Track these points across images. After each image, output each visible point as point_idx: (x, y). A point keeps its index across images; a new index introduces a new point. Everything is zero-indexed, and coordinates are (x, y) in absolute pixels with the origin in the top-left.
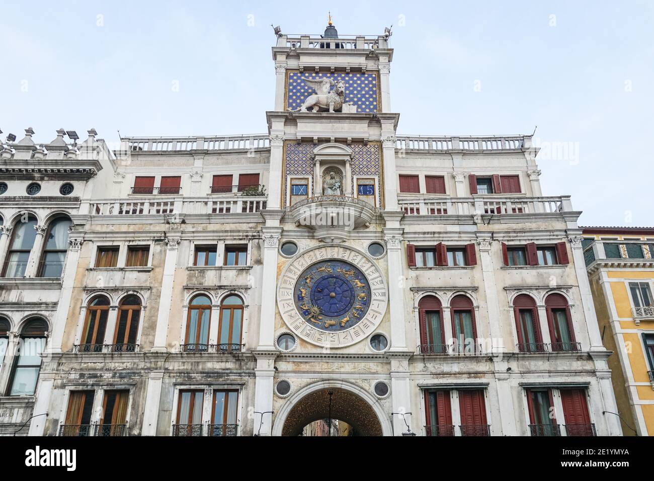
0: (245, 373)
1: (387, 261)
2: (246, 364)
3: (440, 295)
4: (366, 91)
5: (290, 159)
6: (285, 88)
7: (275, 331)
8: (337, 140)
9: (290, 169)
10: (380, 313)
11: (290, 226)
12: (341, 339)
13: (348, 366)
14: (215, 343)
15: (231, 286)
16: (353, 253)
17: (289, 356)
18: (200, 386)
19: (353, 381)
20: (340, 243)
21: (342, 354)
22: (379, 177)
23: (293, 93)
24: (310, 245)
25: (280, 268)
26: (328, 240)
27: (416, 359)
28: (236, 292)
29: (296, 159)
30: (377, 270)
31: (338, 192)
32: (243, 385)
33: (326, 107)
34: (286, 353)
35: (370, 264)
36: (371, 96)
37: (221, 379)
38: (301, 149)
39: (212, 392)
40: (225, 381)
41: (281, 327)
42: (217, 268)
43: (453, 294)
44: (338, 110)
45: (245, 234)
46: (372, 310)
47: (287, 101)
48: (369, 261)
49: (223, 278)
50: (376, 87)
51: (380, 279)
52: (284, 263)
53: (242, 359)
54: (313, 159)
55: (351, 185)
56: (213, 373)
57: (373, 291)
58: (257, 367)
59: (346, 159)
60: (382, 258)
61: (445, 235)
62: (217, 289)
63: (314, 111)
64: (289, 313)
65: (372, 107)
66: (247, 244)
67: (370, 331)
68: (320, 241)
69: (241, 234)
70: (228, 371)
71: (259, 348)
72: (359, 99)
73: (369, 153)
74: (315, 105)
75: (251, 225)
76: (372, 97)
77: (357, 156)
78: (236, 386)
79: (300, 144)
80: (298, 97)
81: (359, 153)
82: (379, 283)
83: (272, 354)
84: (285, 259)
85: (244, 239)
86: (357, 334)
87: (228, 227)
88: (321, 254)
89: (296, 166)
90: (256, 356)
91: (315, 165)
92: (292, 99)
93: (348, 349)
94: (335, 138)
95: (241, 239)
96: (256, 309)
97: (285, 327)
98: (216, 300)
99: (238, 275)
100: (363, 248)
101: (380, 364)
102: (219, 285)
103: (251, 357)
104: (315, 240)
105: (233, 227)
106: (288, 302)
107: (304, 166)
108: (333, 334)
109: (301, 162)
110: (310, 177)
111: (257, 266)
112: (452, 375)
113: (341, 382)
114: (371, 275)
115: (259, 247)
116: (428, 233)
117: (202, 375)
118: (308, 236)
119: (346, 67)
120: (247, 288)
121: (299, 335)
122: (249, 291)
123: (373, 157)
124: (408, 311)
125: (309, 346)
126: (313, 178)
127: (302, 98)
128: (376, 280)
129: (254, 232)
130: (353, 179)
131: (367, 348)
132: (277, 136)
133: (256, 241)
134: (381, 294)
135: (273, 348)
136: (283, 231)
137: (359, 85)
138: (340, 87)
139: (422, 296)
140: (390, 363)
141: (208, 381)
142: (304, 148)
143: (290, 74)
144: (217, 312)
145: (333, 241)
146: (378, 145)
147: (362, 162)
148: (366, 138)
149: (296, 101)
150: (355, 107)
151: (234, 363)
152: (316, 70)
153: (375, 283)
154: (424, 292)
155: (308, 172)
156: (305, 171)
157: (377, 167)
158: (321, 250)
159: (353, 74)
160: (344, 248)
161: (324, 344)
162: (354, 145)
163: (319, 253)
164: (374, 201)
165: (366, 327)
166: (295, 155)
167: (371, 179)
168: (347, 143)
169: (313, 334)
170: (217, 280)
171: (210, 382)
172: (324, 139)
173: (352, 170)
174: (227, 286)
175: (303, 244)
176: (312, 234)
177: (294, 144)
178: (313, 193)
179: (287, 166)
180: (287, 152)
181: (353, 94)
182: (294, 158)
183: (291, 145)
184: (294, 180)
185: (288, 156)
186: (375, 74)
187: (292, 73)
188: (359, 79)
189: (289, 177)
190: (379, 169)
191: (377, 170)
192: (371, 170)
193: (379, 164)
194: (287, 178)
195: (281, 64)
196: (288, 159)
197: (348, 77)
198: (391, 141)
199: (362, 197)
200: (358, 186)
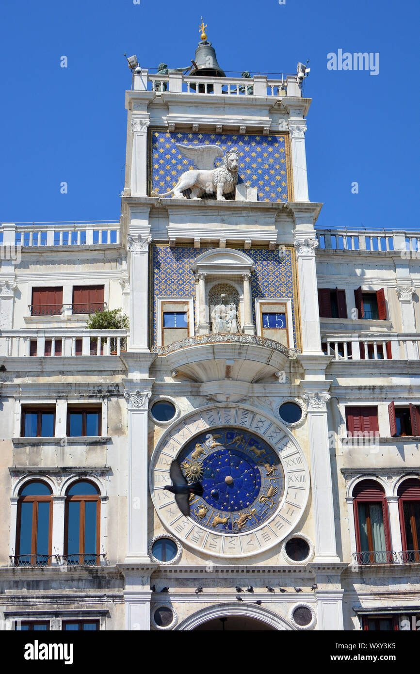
0: (108, 596)
1: (308, 430)
2: (109, 583)
3: (383, 480)
4: (270, 165)
5: (160, 271)
6: (147, 156)
8: (229, 244)
9: (160, 287)
10: (299, 507)
11: (164, 377)
12: (245, 546)
13: (255, 584)
14: (61, 553)
15: (80, 468)
16: (257, 417)
17: (171, 571)
18: (42, 616)
20: (238, 402)
22: (292, 300)
23: (160, 165)
25: (151, 440)
26: (220, 399)
28: (88, 477)
30: (292, 442)
31: (234, 325)
32: (104, 613)
34: (166, 568)
35: (282, 434)
36: (278, 172)
37: (73, 606)
39: (61, 625)
40: (78, 608)
41: (157, 529)
42: (58, 440)
43: (402, 478)
45: (96, 389)
46: (286, 502)
47: (150, 177)
48: (281, 429)
49: (67, 456)
50: (284, 158)
51: (297, 456)
52: (157, 432)
53: (103, 576)
54: (195, 272)
55: (252, 313)
57: (287, 474)
58: (126, 587)
59: (245, 273)
60: (300, 425)
61: (389, 391)
62: (59, 472)
63: (194, 195)
64: (168, 508)
66: (101, 404)
67: (284, 533)
68: (208, 399)
69: (91, 389)
71: (127, 561)
72: (261, 177)
73: (276, 263)
74: (194, 186)
76: (280, 174)
77: (260, 268)
78: (95, 615)
79: (174, 248)
80: (168, 172)
81: (262, 263)
82: (295, 461)
83: (147, 569)
84: (158, 427)
85: (96, 396)
86: (266, 538)
87: (70, 378)
88: (211, 419)
89: (169, 282)
90: (122, 572)
91: (197, 281)
92: (159, 174)
93: (254, 560)
94: (227, 240)
95: (91, 397)
96: (119, 502)
97: (162, 528)
98: (59, 490)
99: (89, 450)
101: (301, 580)
102: (62, 466)
103: (116, 573)
104: (201, 398)
107: (181, 282)
108: (231, 537)
109: (175, 276)
110: (191, 302)
111: (117, 437)
112: (401, 595)
113: (245, 607)
114: (284, 451)
118: (191, 392)
119: (239, 126)
120: (105, 471)
121: (183, 539)
122: (109, 475)
124: (337, 503)
125: (198, 556)
126: (195, 302)
127: (174, 173)
128: (292, 458)
129: (111, 386)
130: (253, 303)
131: (282, 559)
132: (140, 237)
133: (114, 399)
134: (299, 479)
135: (147, 561)
136: (154, 384)
138: (233, 160)
139: (358, 481)
140: (314, 579)
141: (54, 608)
142: (180, 254)
143: (153, 134)
144: (61, 507)
145: (229, 400)
146: (290, 251)
147: (267, 277)
148: (273, 241)
149: (165, 177)
150: (254, 191)
151: (91, 582)
152: (194, 130)
153: (290, 462)
154: (361, 475)
155: (187, 292)
156: (182, 290)
157: (289, 285)
158: (210, 413)
159: (250, 137)
160: (244, 409)
161: (219, 552)
162: (255, 250)
163: (208, 417)
164: (286, 338)
165: (279, 528)
166: (166, 266)
167: (281, 304)
168: (244, 247)
169: (203, 537)
170: (59, 458)
171: (58, 610)
172: (209, 241)
173: (252, 289)
174: (74, 468)
175: (184, 404)
176: (196, 389)
177: (164, 247)
178: (195, 324)
179: (154, 282)
180: (154, 260)
181: (251, 168)
182: (165, 269)
183: (160, 250)
184: (167, 305)
185: (157, 267)
186: (283, 137)
187: (157, 132)
188: (259, 144)
189: (159, 301)
190: (292, 289)
191: (289, 290)
192: (280, 289)
193: (292, 280)
194: (156, 301)
195: (140, 119)
196: (156, 271)
197: (243, 141)
198: (310, 246)
199: (268, 332)
200: (263, 314)
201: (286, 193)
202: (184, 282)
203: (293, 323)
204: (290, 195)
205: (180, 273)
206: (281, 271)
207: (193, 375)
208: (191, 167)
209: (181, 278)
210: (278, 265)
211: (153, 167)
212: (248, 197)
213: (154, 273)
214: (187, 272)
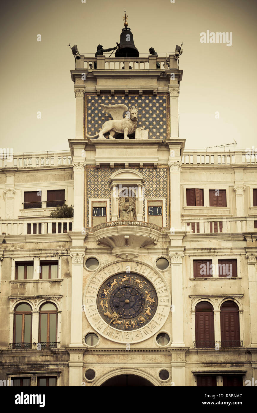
0: (61, 364)
1: (171, 274)
2: (61, 357)
3: (213, 302)
4: (157, 115)
5: (91, 183)
6: (84, 112)
7: (83, 331)
8: (131, 165)
9: (91, 193)
10: (164, 316)
11: (92, 245)
12: (134, 337)
13: (139, 358)
14: (37, 341)
15: (46, 296)
16: (144, 267)
17: (94, 351)
18: (27, 375)
19: (143, 369)
20: (133, 258)
21: (134, 349)
22: (166, 199)
23: (92, 117)
24: (109, 261)
25: (85, 280)
26: (123, 257)
27: (192, 352)
28: (51, 301)
29: (96, 183)
30: (162, 281)
31: (131, 214)
32: (59, 373)
34: (92, 349)
35: (157, 276)
36: (161, 119)
37: (43, 369)
38: (99, 173)
39: (36, 379)
40: (46, 370)
41: (87, 328)
42: (35, 281)
43: (223, 300)
44: (132, 136)
45: (55, 252)
46: (158, 313)
47: (86, 125)
48: (157, 274)
49: (40, 290)
50: (166, 110)
51: (165, 288)
52: (88, 276)
53: (58, 354)
54: (111, 183)
55: (143, 207)
56: (36, 365)
57: (159, 298)
58: (70, 360)
59: (139, 183)
60: (167, 271)
61: (219, 251)
62: (35, 298)
64: (94, 317)
65: (162, 130)
66: (58, 260)
67: (156, 330)
68: (117, 257)
69: (53, 252)
70: (48, 363)
71: (71, 346)
72: (151, 123)
73: (158, 177)
74: (112, 130)
75: (60, 244)
76: (162, 121)
77: (148, 180)
78: (54, 374)
79: (99, 169)
80: (96, 122)
81: (149, 177)
82: (164, 291)
83: (81, 350)
84: (88, 273)
85: (55, 256)
86: (146, 333)
87: (41, 246)
88: (118, 268)
89: (96, 189)
90: (68, 351)
91: (112, 188)
92: (91, 123)
93: (139, 344)
94: (129, 163)
95: (52, 256)
96: (68, 314)
97: (90, 328)
98: (35, 308)
99: (52, 286)
100: (152, 262)
101: (164, 356)
102: (37, 295)
103: (65, 352)
104: (113, 256)
105: (46, 245)
106: (92, 308)
107: (103, 189)
108: (127, 333)
109: (100, 186)
110: (108, 200)
111: (66, 278)
112: (219, 365)
113: (134, 370)
114: (158, 285)
115: (67, 263)
116: (205, 249)
117: (28, 366)
118: (108, 253)
119: (139, 90)
120: (60, 297)
121: (101, 334)
122: (62, 300)
123: (162, 180)
124: (186, 314)
125: (109, 343)
126: (110, 201)
128: (162, 289)
129: (63, 250)
130: (144, 201)
131: (154, 344)
132: (79, 163)
133: (65, 257)
134: (165, 301)
135: (81, 345)
136: (87, 249)
137: (151, 108)
139: (198, 302)
140: (171, 355)
141: (33, 371)
142: (103, 172)
143: (88, 97)
144: (36, 317)
145: (128, 257)
146: (166, 169)
147: (152, 185)
148: (156, 163)
149: (95, 125)
150: (147, 132)
151: (52, 357)
152: (112, 93)
153: (161, 292)
154: (200, 298)
155: (106, 196)
156: (104, 194)
157: (165, 189)
158: (117, 265)
159: (145, 97)
160: (136, 262)
161: (121, 341)
162: (146, 169)
163: (117, 267)
164: (161, 221)
165: (153, 327)
166: (95, 180)
167: (160, 201)
168: (139, 167)
169: (112, 332)
170: (35, 291)
171: (35, 371)
172: (120, 164)
174: (43, 296)
175: (103, 260)
176: (110, 251)
177: (93, 169)
178: (110, 214)
179: (88, 190)
180: (88, 177)
181: (145, 117)
182: (94, 182)
183: (91, 170)
184: (95, 203)
185: (89, 181)
186: (166, 96)
187: (90, 96)
188: (151, 101)
189: (90, 201)
190: (166, 192)
191: (165, 192)
192: (160, 192)
193: (166, 187)
194: (88, 201)
195: (80, 88)
196: (89, 183)
197: (141, 99)
198: (177, 166)
199: (152, 218)
200: (149, 207)
201: (166, 133)
203: (166, 212)
204: (168, 134)
206: (161, 181)
207: (108, 244)
208: (110, 118)
209: (103, 187)
210: (159, 178)
211: (88, 119)
212: (142, 136)
213: (88, 184)
214: (106, 183)
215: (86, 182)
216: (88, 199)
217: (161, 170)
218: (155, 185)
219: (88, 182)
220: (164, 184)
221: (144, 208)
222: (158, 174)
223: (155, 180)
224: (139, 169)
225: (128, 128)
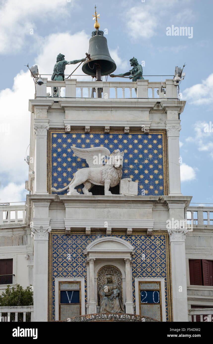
4: (149, 160)
5: (58, 255)
6: (48, 156)
8: (114, 232)
9: (57, 269)
22: (165, 279)
23: (58, 163)
29: (65, 255)
31: (117, 302)
33: (100, 184)
36: (156, 167)
38: (70, 242)
44: (115, 190)
47: (50, 175)
50: (162, 154)
54: (86, 257)
55: (132, 291)
59: (127, 257)
63: (86, 190)
65: (157, 182)
72: (141, 172)
73: (153, 247)
74: (87, 181)
76: (157, 169)
77: (139, 252)
79: (69, 235)
80: (65, 169)
81: (141, 247)
89: (65, 265)
91: (88, 264)
92: (57, 171)
94: (112, 228)
107: (75, 265)
110: (82, 280)
119: (124, 127)
123: (158, 252)
126: (86, 281)
130: (134, 282)
132: (41, 227)
137: (141, 151)
142: (74, 240)
143: (52, 135)
146: (164, 236)
148: (151, 229)
149: (62, 174)
150: (136, 184)
152: (86, 131)
155: (80, 274)
156: (76, 272)
157: (163, 266)
159: (133, 135)
162: (135, 236)
164: (160, 312)
166: (63, 251)
167: (156, 282)
168: (126, 234)
172: (98, 229)
173: (133, 270)
177: (61, 235)
178: (86, 301)
179: (53, 265)
180: (53, 246)
181: (133, 164)
182: (62, 254)
183: (58, 237)
184: (63, 285)
185: (55, 252)
186: (161, 135)
187: (56, 133)
188: (140, 142)
189: (57, 280)
190: (166, 269)
191: (163, 270)
192: (156, 270)
193: (165, 262)
194: (54, 281)
195: (42, 124)
196: (55, 255)
197: (127, 139)
198: (181, 233)
199: (146, 307)
200: (141, 291)
201: (163, 186)
202: (77, 265)
203: (166, 299)
204: (165, 187)
205: (74, 257)
206: (157, 254)
208: (84, 165)
209: (75, 262)
210: (155, 249)
211: (52, 165)
212: (130, 190)
213: (53, 257)
214: (79, 256)
215: (51, 255)
216: (53, 279)
217: (158, 238)
218: (149, 259)
219: (53, 254)
220: (161, 258)
221: (134, 292)
222: (153, 244)
223: (150, 252)
224: (125, 236)
225: (111, 180)
